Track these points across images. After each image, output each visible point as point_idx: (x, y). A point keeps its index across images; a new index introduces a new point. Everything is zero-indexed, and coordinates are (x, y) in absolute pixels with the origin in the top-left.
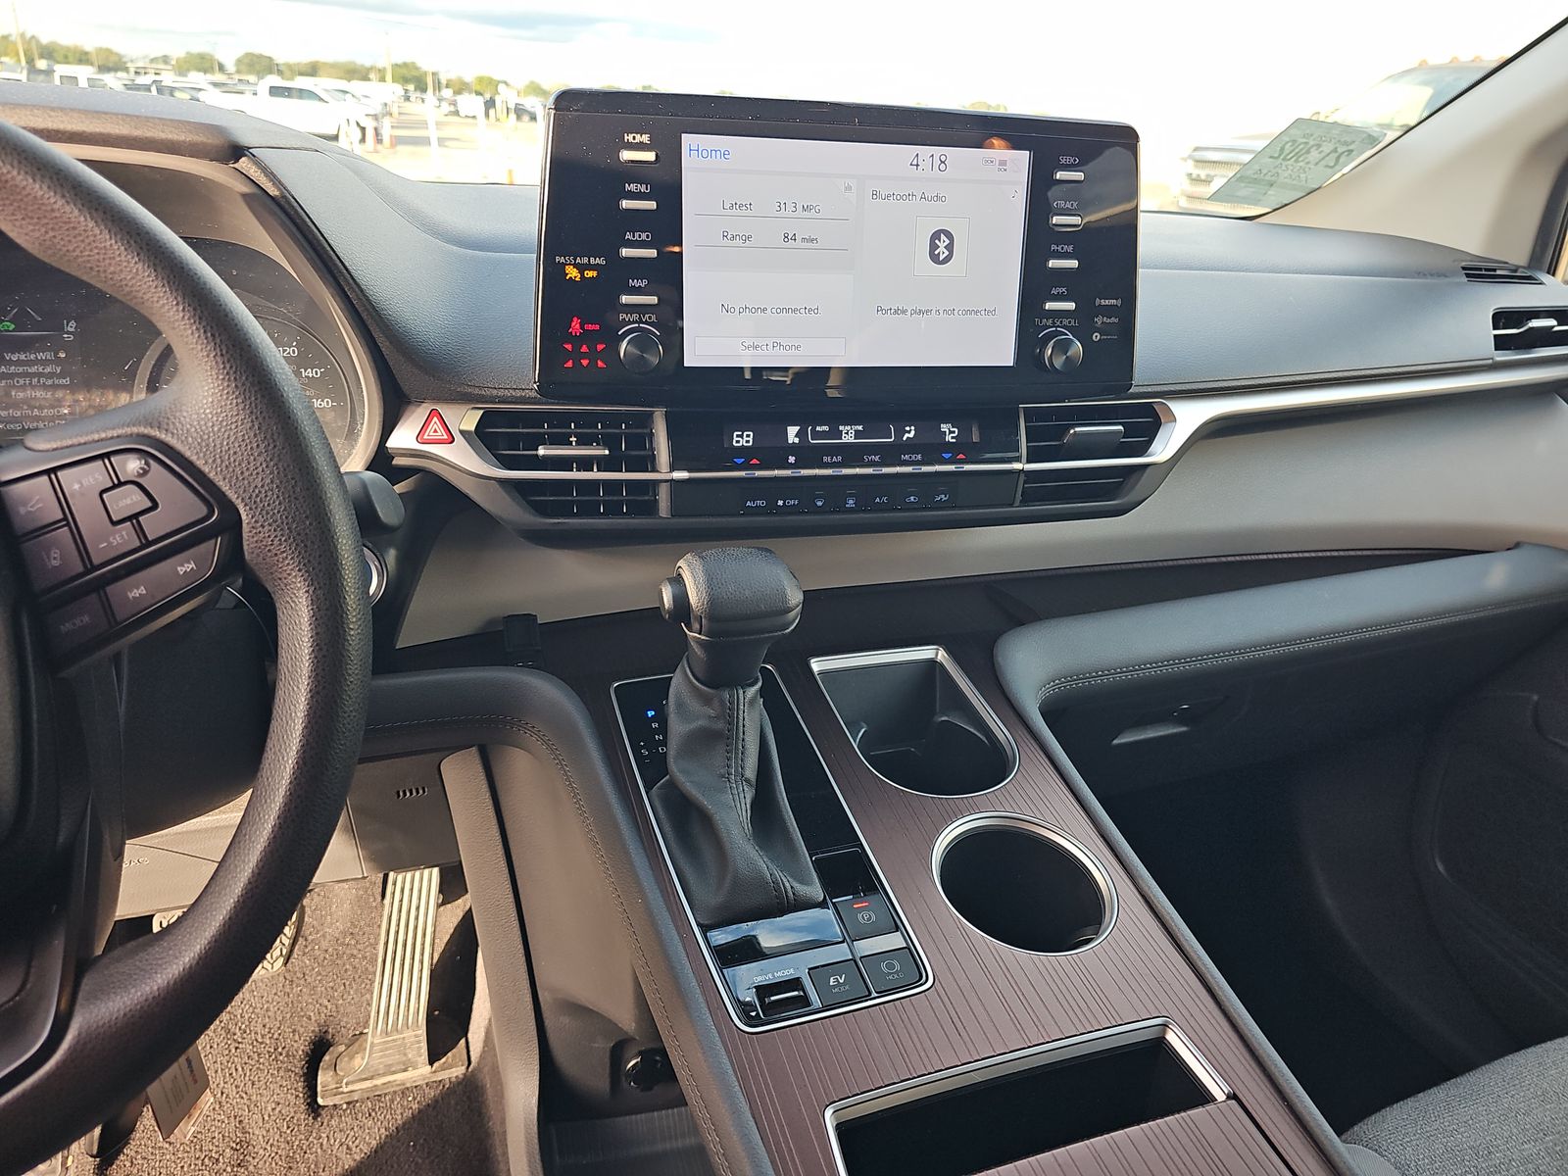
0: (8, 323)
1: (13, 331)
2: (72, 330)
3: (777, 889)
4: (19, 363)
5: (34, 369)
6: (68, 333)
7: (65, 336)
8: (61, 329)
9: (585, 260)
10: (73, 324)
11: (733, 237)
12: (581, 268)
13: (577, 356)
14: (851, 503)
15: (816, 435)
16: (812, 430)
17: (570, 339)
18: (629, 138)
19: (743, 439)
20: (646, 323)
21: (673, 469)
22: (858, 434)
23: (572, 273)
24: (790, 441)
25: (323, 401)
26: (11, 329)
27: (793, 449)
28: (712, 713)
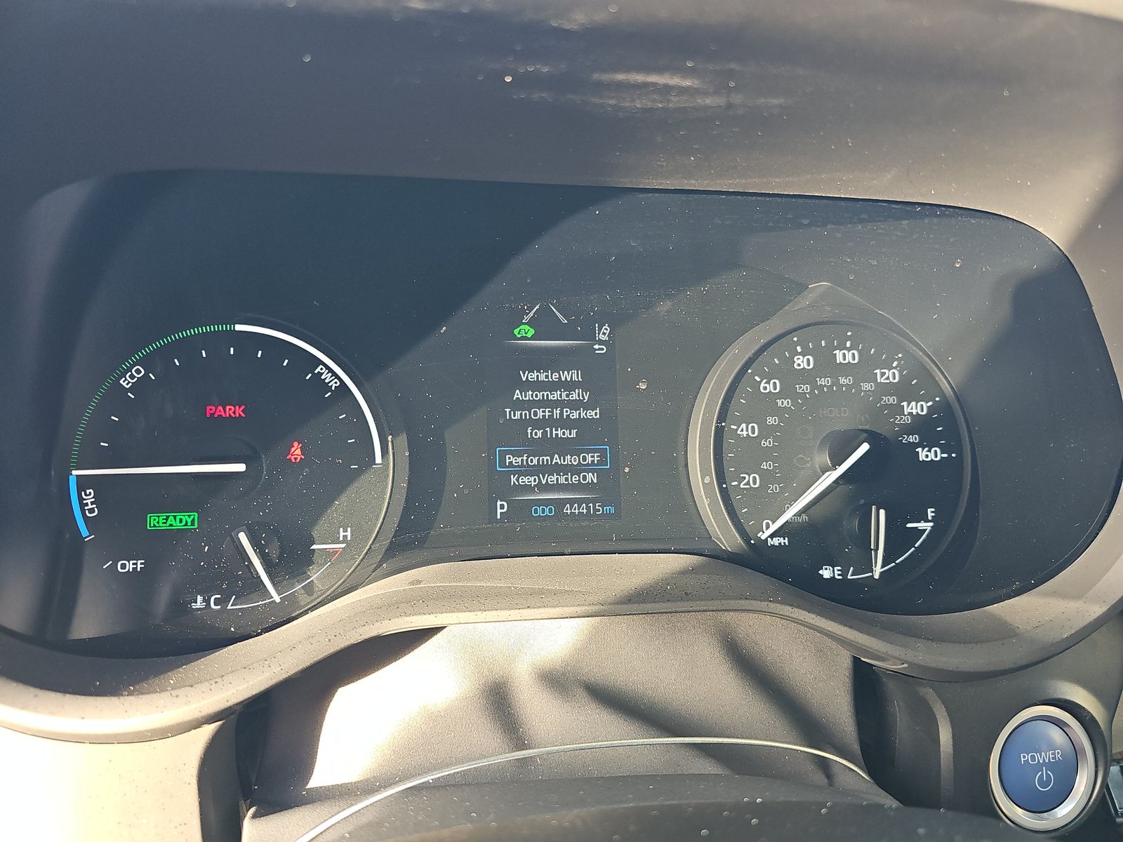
0: (527, 327)
1: (532, 338)
2: (605, 338)
4: (537, 386)
5: (555, 396)
6: (600, 342)
7: (596, 347)
8: (592, 338)
10: (606, 329)
25: (929, 451)
26: (529, 335)
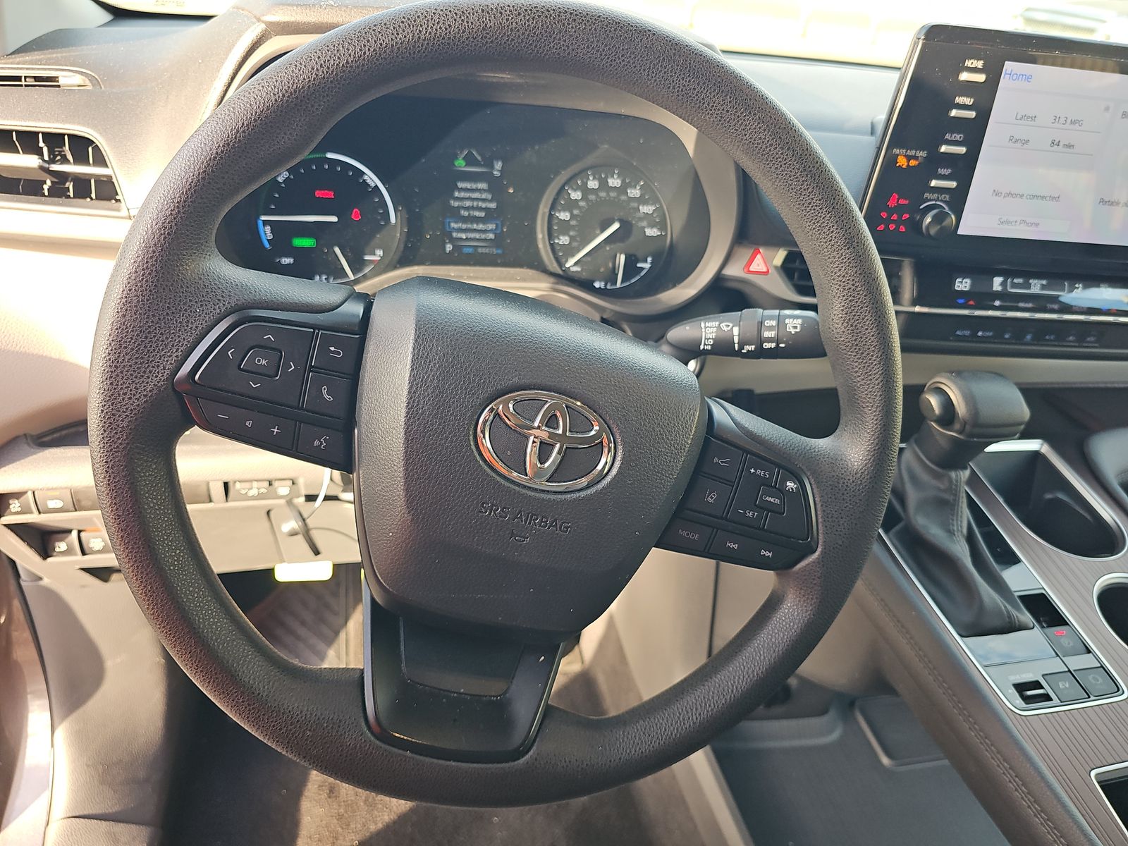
0: (461, 162)
1: (464, 167)
2: (499, 168)
3: (1009, 617)
4: (466, 190)
5: (475, 195)
6: (497, 170)
7: (495, 172)
8: (492, 167)
9: (913, 153)
10: (500, 164)
11: (1017, 141)
12: (909, 158)
13: (888, 221)
14: (1029, 337)
15: (1014, 285)
16: (1012, 282)
17: (887, 209)
18: (969, 63)
19: (963, 284)
20: (942, 201)
21: (914, 303)
22: (1043, 287)
23: (902, 161)
24: (994, 289)
25: (652, 230)
26: (463, 165)
27: (997, 295)
28: (942, 487)
